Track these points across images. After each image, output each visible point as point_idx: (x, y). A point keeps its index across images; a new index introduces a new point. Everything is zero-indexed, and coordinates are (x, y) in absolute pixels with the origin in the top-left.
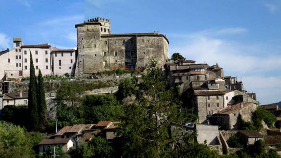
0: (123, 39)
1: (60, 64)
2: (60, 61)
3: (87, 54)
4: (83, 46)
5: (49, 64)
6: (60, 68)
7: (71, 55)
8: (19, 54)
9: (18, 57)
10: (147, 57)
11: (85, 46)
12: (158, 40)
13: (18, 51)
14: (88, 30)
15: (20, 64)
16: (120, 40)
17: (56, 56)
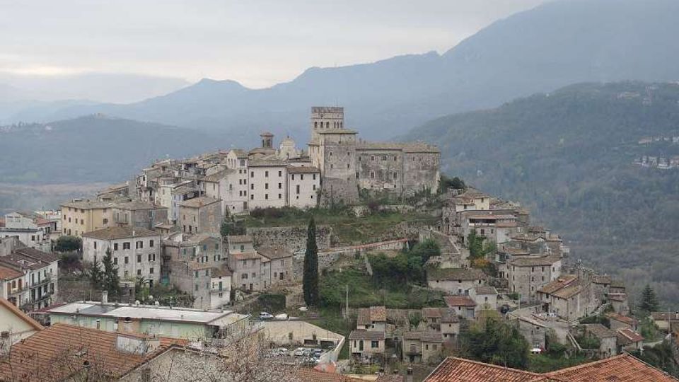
0: (383, 154)
1: (298, 192)
2: (298, 187)
3: (338, 177)
4: (332, 166)
5: (283, 191)
6: (298, 197)
7: (314, 178)
8: (243, 177)
9: (243, 182)
10: (418, 184)
11: (335, 166)
12: (433, 158)
13: (243, 172)
14: (340, 142)
15: (245, 192)
16: (379, 155)
17: (293, 179)
